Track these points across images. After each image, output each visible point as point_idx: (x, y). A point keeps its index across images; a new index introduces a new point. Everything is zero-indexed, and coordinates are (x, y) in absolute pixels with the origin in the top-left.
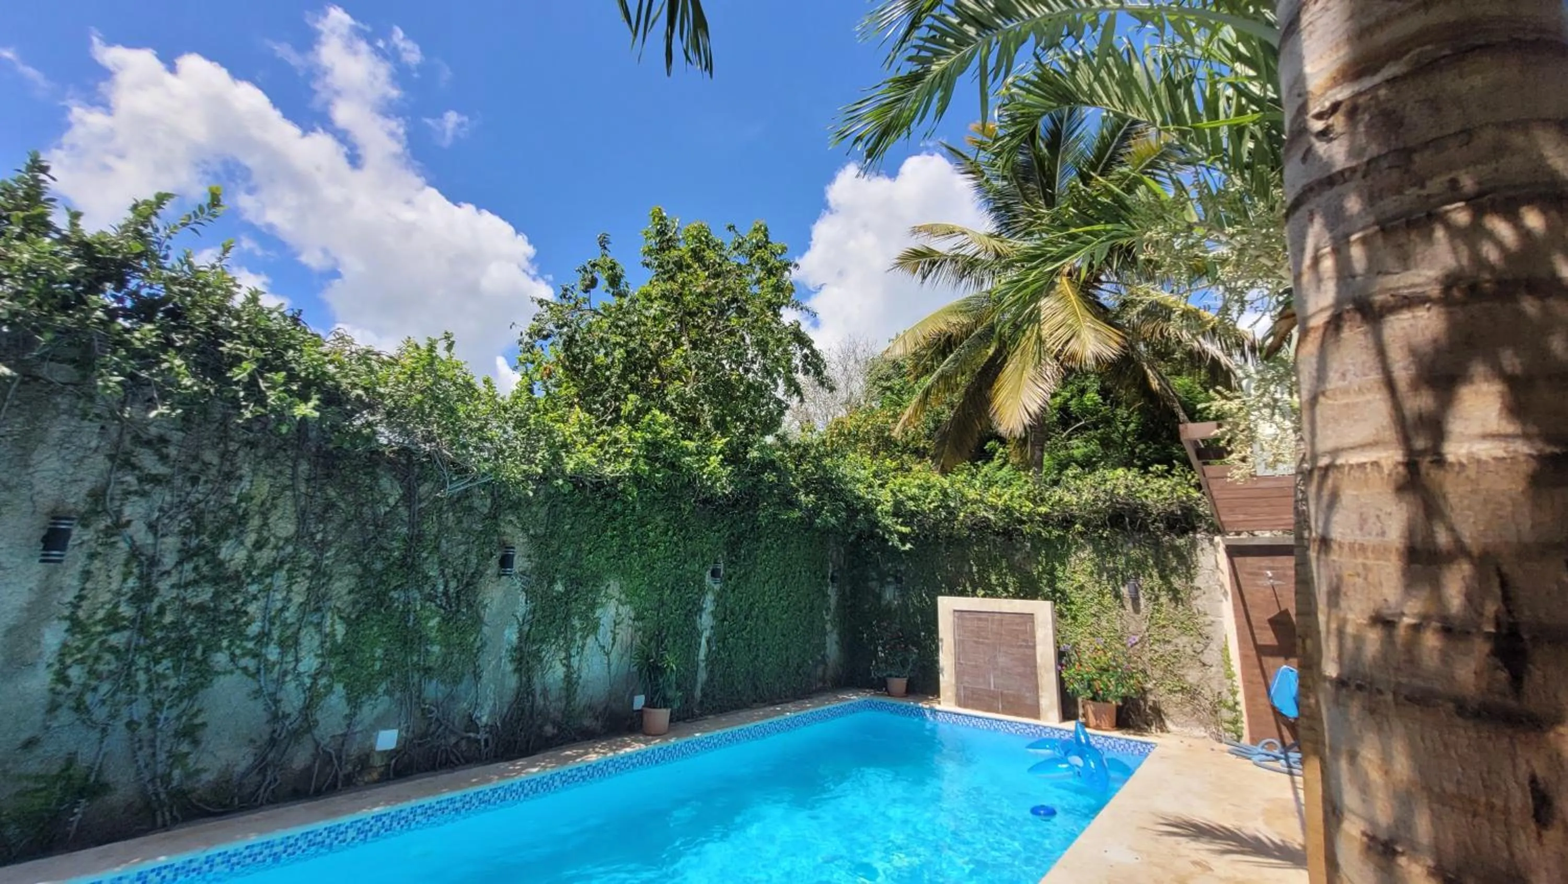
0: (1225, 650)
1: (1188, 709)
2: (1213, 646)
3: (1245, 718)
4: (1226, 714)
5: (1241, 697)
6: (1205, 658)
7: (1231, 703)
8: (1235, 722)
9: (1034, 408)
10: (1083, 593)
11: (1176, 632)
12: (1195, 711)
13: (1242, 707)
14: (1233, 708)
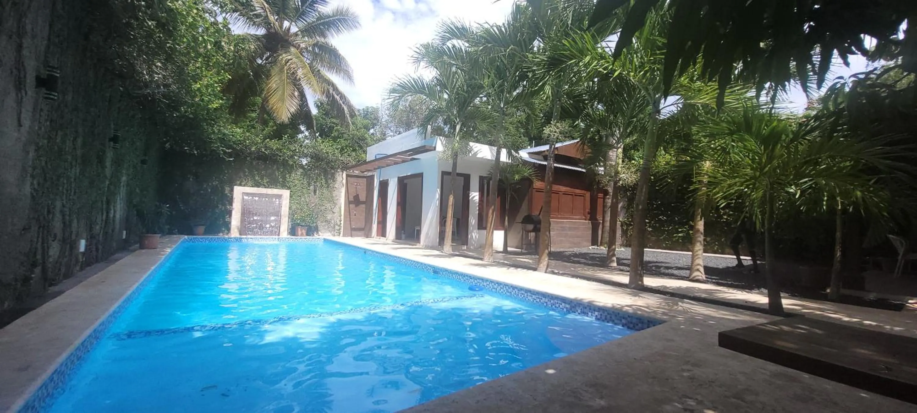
0: (340, 208)
1: (326, 227)
2: (337, 206)
3: (342, 228)
4: (337, 227)
5: (342, 222)
6: (334, 210)
7: (339, 224)
8: (340, 229)
9: (292, 110)
10: (296, 188)
11: (326, 202)
12: (328, 227)
13: (342, 225)
14: (340, 226)
